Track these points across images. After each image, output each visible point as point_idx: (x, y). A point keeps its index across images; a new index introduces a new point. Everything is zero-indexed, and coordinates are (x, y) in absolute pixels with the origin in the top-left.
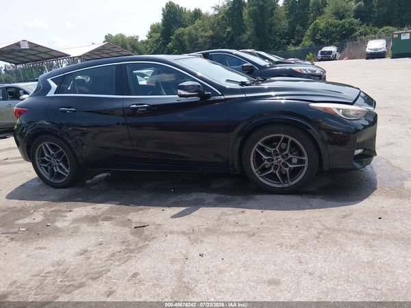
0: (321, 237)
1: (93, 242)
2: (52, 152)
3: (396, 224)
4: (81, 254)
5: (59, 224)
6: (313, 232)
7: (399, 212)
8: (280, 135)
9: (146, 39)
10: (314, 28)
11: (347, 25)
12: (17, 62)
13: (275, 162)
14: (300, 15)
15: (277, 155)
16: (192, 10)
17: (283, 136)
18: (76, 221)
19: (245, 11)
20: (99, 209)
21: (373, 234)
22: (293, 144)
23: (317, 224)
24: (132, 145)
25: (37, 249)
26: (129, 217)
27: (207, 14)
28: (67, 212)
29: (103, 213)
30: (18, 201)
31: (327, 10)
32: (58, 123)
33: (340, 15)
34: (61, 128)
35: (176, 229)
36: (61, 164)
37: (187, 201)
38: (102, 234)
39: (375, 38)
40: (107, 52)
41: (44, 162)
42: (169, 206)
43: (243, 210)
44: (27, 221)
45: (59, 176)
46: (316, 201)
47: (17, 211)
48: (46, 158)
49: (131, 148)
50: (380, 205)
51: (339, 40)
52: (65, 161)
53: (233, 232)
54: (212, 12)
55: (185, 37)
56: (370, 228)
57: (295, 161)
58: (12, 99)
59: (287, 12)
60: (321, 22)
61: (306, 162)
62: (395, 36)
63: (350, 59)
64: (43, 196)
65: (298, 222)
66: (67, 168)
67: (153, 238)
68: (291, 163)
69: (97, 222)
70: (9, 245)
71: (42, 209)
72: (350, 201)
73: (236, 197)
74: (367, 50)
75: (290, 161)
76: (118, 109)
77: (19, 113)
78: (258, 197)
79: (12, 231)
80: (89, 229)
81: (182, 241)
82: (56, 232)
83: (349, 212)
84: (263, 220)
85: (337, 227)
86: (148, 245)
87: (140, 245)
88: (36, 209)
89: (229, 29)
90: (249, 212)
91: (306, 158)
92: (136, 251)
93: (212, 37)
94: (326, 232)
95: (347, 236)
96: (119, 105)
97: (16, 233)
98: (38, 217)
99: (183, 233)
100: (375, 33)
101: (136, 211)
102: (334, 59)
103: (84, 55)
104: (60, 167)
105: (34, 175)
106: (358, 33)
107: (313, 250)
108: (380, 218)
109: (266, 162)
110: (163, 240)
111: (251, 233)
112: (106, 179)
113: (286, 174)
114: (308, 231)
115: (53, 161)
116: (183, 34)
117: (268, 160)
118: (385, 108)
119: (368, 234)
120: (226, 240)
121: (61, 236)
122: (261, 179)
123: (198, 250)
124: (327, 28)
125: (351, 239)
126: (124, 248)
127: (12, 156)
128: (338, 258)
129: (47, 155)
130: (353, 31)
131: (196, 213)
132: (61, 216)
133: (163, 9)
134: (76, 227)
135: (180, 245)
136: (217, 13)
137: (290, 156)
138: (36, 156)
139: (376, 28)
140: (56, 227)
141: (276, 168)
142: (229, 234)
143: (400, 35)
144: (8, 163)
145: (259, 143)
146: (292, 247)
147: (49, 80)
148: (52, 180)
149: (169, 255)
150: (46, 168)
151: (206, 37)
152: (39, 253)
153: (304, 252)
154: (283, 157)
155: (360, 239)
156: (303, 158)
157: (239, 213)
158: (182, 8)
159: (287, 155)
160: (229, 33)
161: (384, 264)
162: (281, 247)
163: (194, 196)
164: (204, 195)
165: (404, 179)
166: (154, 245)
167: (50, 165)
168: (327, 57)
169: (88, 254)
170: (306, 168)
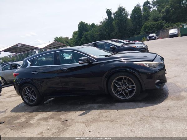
0: (142, 120)
1: (45, 129)
2: (29, 91)
3: (175, 112)
4: (40, 134)
5: (31, 122)
6: (139, 118)
7: (177, 107)
8: (123, 76)
9: (72, 38)
10: (145, 26)
11: (159, 24)
12: (17, 52)
13: (122, 88)
14: (138, 22)
15: (122, 85)
16: (91, 24)
17: (124, 77)
18: (38, 120)
19: (114, 22)
20: (48, 114)
21: (164, 117)
22: (129, 80)
23: (141, 115)
24: (62, 85)
25: (22, 133)
26: (61, 117)
27: (97, 25)
28: (35, 116)
29: (50, 116)
30: (15, 113)
31: (150, 18)
32: (31, 78)
33: (156, 20)
34: (32, 80)
35: (80, 121)
36: (33, 96)
37: (86, 108)
38: (49, 125)
39: (172, 28)
40: (54, 45)
41: (26, 95)
42: (78, 111)
43: (109, 110)
44: (18, 121)
45: (32, 101)
46: (141, 104)
47: (14, 117)
48: (27, 94)
49: (62, 86)
50: (169, 104)
51: (157, 31)
52: (34, 94)
53: (104, 120)
54: (99, 24)
55: (88, 36)
56: (163, 115)
57: (130, 87)
58: (14, 69)
59: (132, 21)
60: (148, 24)
61: (135, 87)
62: (181, 27)
63: (162, 38)
64: (25, 110)
65: (132, 114)
66: (36, 97)
67: (70, 126)
68: (129, 88)
69: (47, 120)
70: (11, 132)
71: (25, 116)
72: (156, 103)
73: (107, 105)
74: (169, 34)
75: (128, 87)
76: (56, 71)
77: (15, 75)
78: (116, 104)
79: (12, 126)
80: (44, 123)
81: (82, 126)
82: (30, 125)
83: (155, 108)
84: (118, 114)
85: (149, 115)
86: (68, 128)
87: (64, 129)
88: (22, 116)
89: (107, 31)
90: (112, 111)
91: (135, 86)
92: (63, 131)
93: (100, 34)
94: (144, 117)
95: (153, 119)
96: (55, 69)
97: (14, 127)
98: (23, 119)
99: (83, 122)
100: (173, 26)
101: (64, 114)
102: (155, 39)
103: (45, 47)
104: (33, 97)
105: (22, 101)
106: (165, 27)
107: (138, 126)
108: (168, 110)
109: (118, 88)
110: (74, 126)
111: (112, 120)
112: (52, 101)
113: (127, 93)
114: (136, 117)
115: (30, 95)
116: (87, 34)
117: (119, 87)
118: (176, 60)
119: (162, 118)
120: (101, 124)
121: (32, 127)
122: (117, 96)
123: (89, 129)
124: (151, 26)
125: (155, 120)
126: (58, 130)
127: (13, 93)
128: (148, 129)
129: (27, 92)
130: (162, 26)
131: (89, 113)
132: (33, 118)
133: (78, 25)
134: (38, 123)
135: (81, 128)
136: (101, 24)
137: (128, 85)
138: (23, 93)
139: (173, 24)
140: (30, 123)
141: (123, 91)
142: (103, 121)
143: (183, 26)
144: (12, 97)
145: (115, 80)
146: (129, 125)
147: (28, 61)
148: (29, 103)
149: (77, 132)
150: (27, 98)
151: (97, 35)
152: (23, 134)
153: (134, 127)
154: (125, 86)
155: (158, 120)
156: (134, 86)
157: (107, 112)
158: (86, 24)
159: (127, 85)
160: (107, 32)
161: (168, 130)
162: (124, 126)
163: (89, 105)
164: (93, 105)
165: (181, 92)
166: (71, 128)
167: (29, 96)
168: (152, 38)
169: (43, 134)
170: (135, 90)
